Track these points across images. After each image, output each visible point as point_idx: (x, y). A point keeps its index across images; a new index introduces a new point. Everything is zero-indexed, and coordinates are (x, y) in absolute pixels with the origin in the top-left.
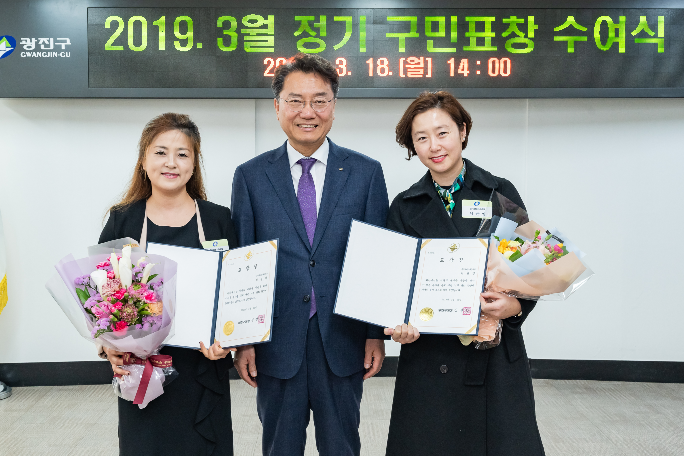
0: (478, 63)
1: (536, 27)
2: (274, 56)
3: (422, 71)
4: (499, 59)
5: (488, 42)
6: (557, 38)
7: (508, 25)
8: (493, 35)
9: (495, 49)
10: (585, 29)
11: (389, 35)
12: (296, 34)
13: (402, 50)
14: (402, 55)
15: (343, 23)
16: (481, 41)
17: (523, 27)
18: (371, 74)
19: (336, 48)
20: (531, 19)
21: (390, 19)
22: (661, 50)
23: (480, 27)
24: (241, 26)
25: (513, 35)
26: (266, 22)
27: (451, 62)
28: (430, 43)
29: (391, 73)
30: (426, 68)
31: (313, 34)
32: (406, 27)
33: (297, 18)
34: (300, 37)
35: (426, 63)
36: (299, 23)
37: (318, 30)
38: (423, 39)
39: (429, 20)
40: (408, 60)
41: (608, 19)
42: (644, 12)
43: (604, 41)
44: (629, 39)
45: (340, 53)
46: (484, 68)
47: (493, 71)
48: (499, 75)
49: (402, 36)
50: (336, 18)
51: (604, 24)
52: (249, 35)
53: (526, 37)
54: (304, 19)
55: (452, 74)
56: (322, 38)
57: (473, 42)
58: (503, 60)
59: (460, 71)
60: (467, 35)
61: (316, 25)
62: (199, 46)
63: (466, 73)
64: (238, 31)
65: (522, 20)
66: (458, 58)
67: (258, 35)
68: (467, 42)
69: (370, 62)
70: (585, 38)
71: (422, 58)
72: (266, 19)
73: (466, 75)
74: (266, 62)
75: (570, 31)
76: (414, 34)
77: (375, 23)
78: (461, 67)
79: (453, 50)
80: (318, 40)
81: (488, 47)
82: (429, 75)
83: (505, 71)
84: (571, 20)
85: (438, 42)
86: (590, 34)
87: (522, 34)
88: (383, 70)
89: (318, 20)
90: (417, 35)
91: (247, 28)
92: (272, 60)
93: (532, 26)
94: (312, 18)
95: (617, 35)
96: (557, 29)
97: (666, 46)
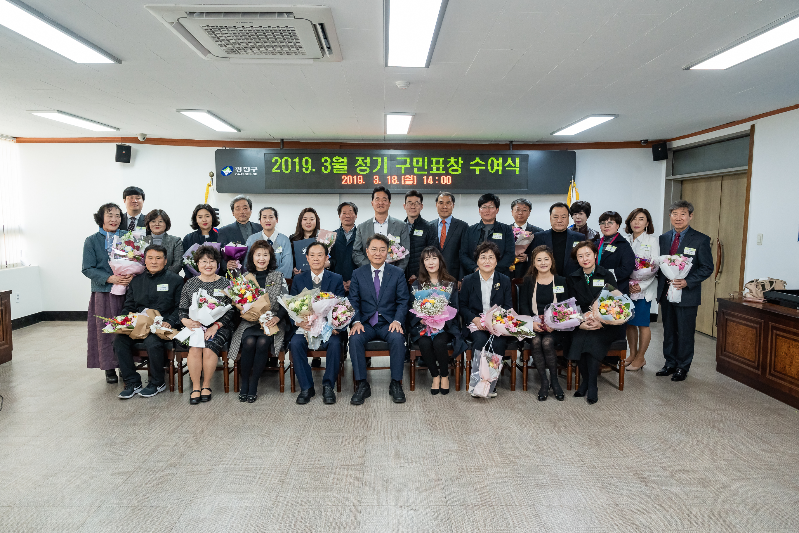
0: (437, 178)
1: (462, 162)
2: (347, 175)
3: (412, 182)
4: (446, 176)
5: (441, 168)
6: (471, 168)
7: (450, 161)
8: (443, 166)
9: (444, 172)
10: (484, 163)
11: (397, 166)
12: (356, 165)
13: (403, 172)
14: (403, 175)
15: (377, 160)
16: (438, 169)
17: (457, 163)
18: (389, 183)
19: (374, 171)
20: (460, 159)
21: (398, 158)
22: (517, 173)
23: (438, 162)
24: (332, 162)
25: (452, 166)
26: (343, 160)
27: (425, 177)
28: (416, 169)
29: (398, 183)
30: (413, 180)
31: (364, 165)
32: (405, 162)
33: (357, 158)
34: (358, 167)
35: (413, 178)
36: (358, 160)
37: (366, 164)
38: (412, 167)
39: (415, 160)
40: (406, 177)
41: (494, 159)
42: (510, 156)
43: (492, 169)
44: (503, 167)
45: (376, 173)
46: (439, 180)
47: (444, 182)
48: (446, 183)
49: (403, 167)
50: (374, 158)
51: (492, 161)
52: (335, 165)
53: (458, 167)
54: (360, 159)
55: (425, 183)
56: (368, 167)
57: (435, 168)
58: (448, 177)
59: (429, 182)
60: (432, 166)
61: (365, 161)
62: (314, 170)
63: (431, 182)
64: (331, 164)
65: (456, 160)
66: (428, 176)
67: (339, 165)
68: (432, 169)
69: (389, 177)
70: (484, 168)
71: (412, 176)
72: (343, 158)
73: (431, 183)
74: (343, 177)
75: (477, 164)
76: (408, 165)
77: (391, 160)
78: (429, 180)
79: (426, 173)
80: (366, 168)
81: (441, 171)
82: (415, 184)
83: (449, 182)
84: (478, 160)
85: (419, 169)
86: (486, 165)
87: (456, 165)
88: (395, 181)
89: (366, 159)
90: (410, 166)
91: (335, 162)
92: (345, 176)
93: (460, 161)
94: (363, 158)
95: (498, 166)
96: (471, 163)
97: (520, 171)
